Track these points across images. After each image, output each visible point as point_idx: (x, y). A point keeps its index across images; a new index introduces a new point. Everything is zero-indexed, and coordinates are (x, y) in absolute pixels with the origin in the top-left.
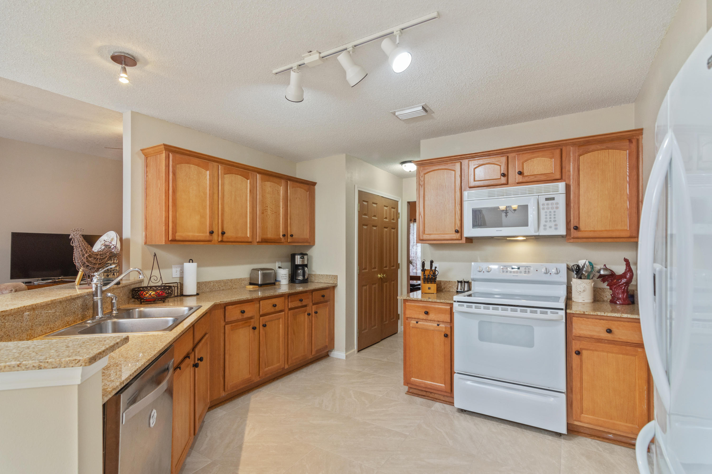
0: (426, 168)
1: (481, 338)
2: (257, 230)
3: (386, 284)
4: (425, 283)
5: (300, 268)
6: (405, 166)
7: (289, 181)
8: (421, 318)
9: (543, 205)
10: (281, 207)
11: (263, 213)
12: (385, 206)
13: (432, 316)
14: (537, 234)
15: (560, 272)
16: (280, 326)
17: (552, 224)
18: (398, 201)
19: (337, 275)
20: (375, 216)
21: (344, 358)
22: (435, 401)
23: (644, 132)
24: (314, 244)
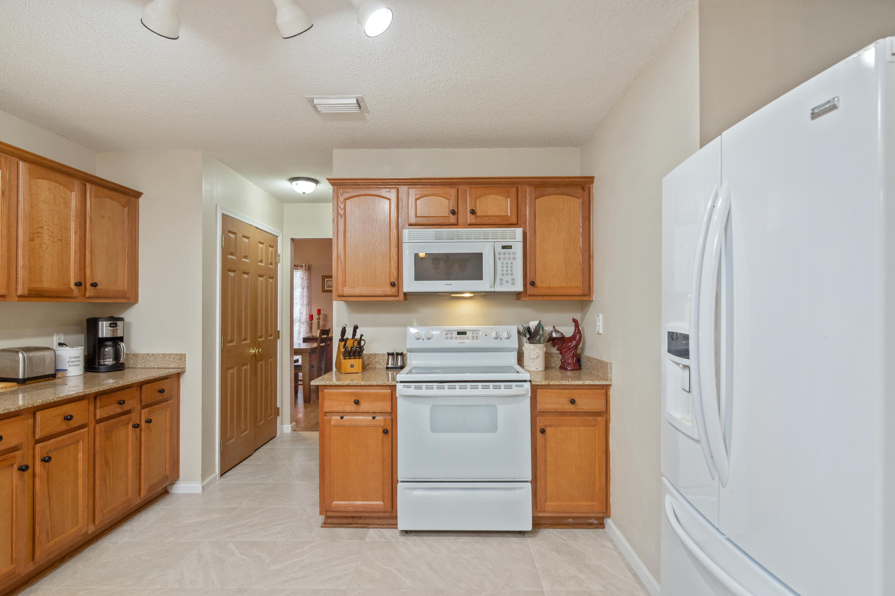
0: (349, 190)
1: (434, 429)
2: (19, 273)
3: (261, 363)
4: (345, 359)
5: (110, 343)
6: (297, 184)
7: (88, 184)
8: (348, 411)
9: (500, 254)
10: (73, 230)
11: (32, 240)
12: (260, 242)
13: (364, 406)
14: (493, 290)
15: (511, 336)
16: (77, 456)
17: (509, 278)
18: (277, 237)
19: (185, 354)
20: (246, 257)
21: (200, 491)
22: (367, 528)
23: (595, 180)
24: (136, 301)
